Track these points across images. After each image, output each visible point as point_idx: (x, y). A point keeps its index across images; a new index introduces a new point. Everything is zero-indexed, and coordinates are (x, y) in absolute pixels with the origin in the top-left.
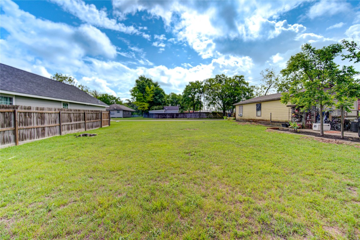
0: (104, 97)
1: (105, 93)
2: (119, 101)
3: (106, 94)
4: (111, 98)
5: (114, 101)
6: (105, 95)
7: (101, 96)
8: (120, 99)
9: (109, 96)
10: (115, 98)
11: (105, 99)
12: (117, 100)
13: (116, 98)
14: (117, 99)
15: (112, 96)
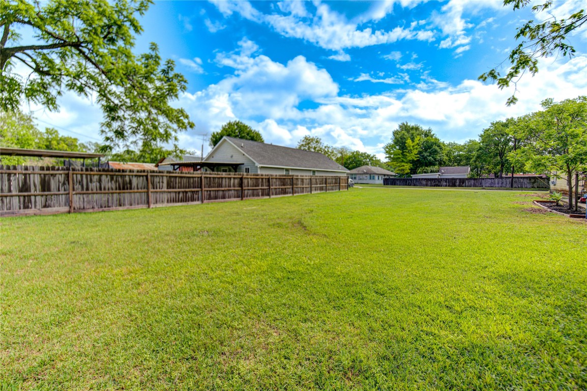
0: (354, 157)
4: (363, 157)
5: (368, 160)
6: (355, 154)
7: (351, 155)
9: (360, 153)
10: (368, 156)
11: (355, 158)
12: (371, 159)
13: (371, 156)
15: (365, 154)
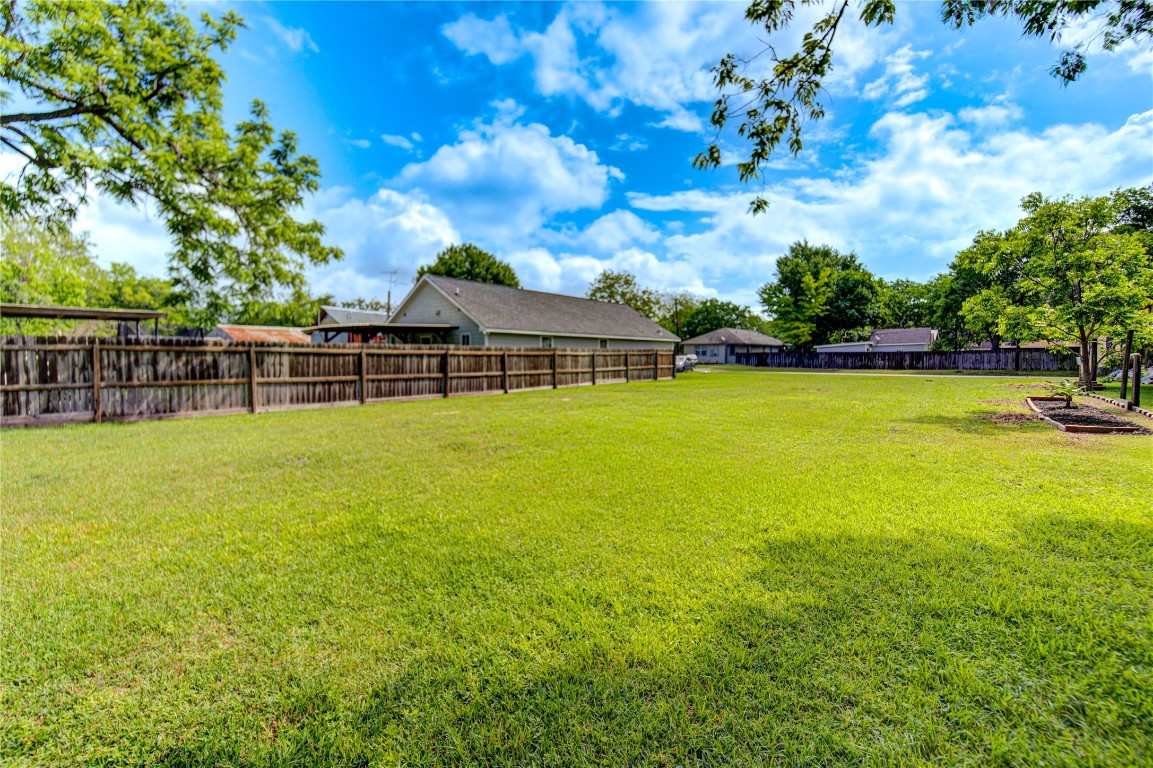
1: (709, 299)
2: (747, 315)
3: (711, 301)
4: (725, 311)
8: (749, 312)
9: (719, 303)
14: (744, 311)
